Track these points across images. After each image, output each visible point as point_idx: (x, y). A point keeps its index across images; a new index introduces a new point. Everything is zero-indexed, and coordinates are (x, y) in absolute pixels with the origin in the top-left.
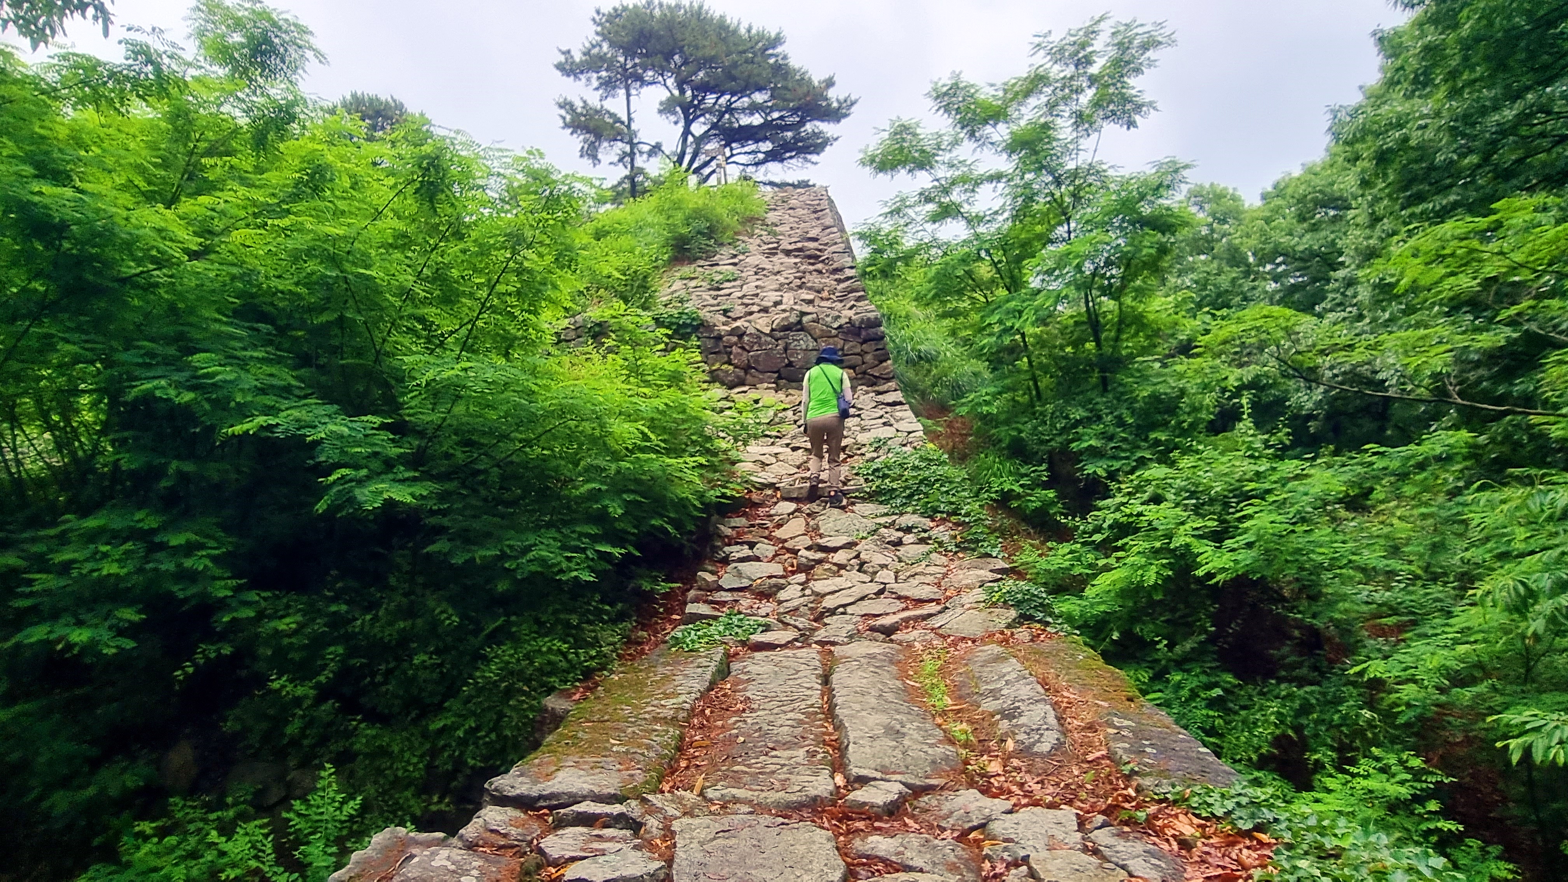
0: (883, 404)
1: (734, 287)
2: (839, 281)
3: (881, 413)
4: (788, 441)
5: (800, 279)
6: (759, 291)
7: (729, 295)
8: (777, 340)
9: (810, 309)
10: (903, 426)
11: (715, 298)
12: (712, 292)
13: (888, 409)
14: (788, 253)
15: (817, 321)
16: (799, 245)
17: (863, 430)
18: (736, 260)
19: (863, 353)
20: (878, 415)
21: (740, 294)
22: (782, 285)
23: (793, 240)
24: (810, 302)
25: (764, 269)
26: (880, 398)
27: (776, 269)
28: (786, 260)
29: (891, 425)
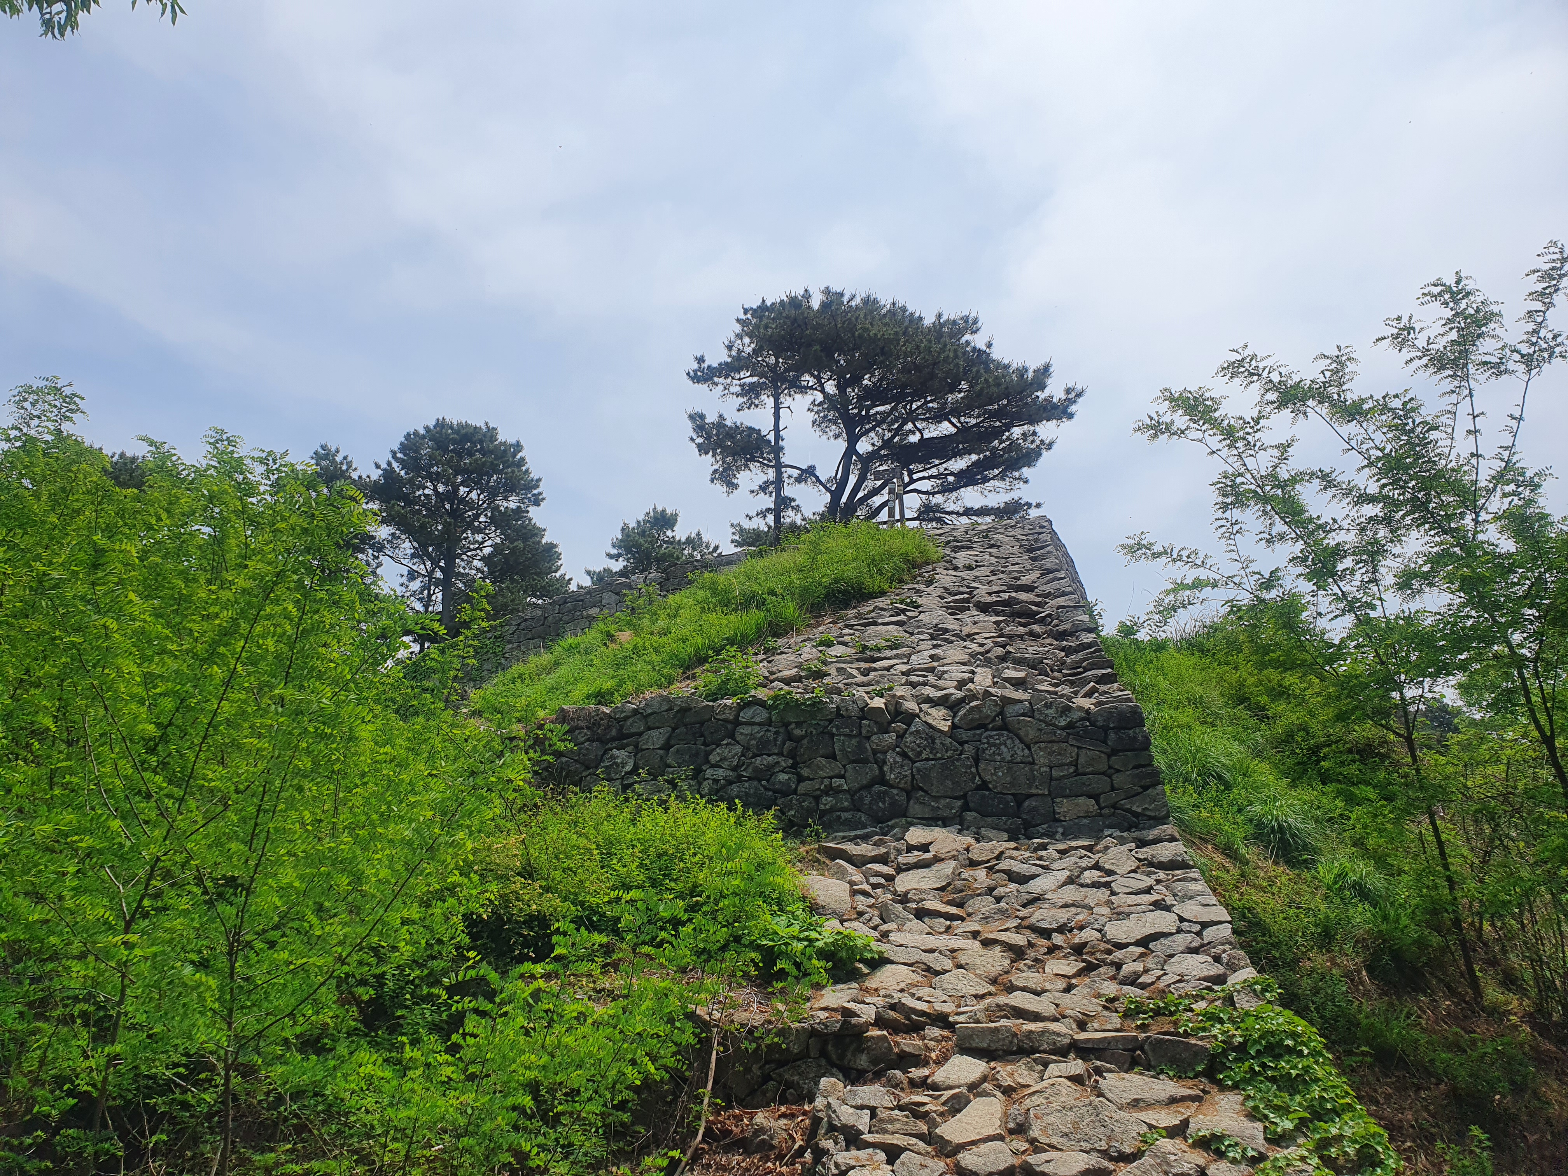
0: (1151, 864)
1: (896, 656)
2: (1068, 651)
3: (1148, 881)
4: (977, 927)
5: (1004, 647)
6: (936, 664)
7: (888, 669)
8: (961, 744)
9: (1019, 695)
10: (1190, 910)
11: (866, 673)
12: (863, 665)
13: (1161, 875)
14: (984, 608)
15: (1031, 713)
16: (1005, 596)
17: (1119, 915)
18: (902, 618)
19: (1109, 773)
20: (1142, 885)
21: (904, 668)
22: (973, 655)
23: (995, 588)
24: (1018, 683)
25: (946, 631)
26: (1145, 853)
27: (966, 630)
28: (982, 617)
29: (1168, 909)
